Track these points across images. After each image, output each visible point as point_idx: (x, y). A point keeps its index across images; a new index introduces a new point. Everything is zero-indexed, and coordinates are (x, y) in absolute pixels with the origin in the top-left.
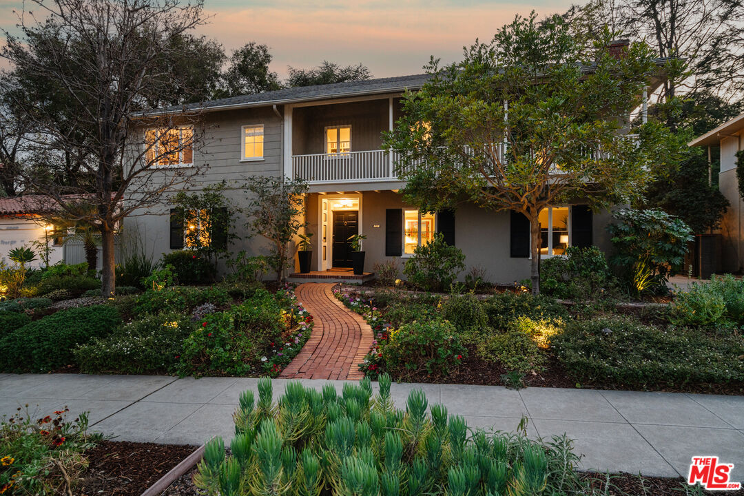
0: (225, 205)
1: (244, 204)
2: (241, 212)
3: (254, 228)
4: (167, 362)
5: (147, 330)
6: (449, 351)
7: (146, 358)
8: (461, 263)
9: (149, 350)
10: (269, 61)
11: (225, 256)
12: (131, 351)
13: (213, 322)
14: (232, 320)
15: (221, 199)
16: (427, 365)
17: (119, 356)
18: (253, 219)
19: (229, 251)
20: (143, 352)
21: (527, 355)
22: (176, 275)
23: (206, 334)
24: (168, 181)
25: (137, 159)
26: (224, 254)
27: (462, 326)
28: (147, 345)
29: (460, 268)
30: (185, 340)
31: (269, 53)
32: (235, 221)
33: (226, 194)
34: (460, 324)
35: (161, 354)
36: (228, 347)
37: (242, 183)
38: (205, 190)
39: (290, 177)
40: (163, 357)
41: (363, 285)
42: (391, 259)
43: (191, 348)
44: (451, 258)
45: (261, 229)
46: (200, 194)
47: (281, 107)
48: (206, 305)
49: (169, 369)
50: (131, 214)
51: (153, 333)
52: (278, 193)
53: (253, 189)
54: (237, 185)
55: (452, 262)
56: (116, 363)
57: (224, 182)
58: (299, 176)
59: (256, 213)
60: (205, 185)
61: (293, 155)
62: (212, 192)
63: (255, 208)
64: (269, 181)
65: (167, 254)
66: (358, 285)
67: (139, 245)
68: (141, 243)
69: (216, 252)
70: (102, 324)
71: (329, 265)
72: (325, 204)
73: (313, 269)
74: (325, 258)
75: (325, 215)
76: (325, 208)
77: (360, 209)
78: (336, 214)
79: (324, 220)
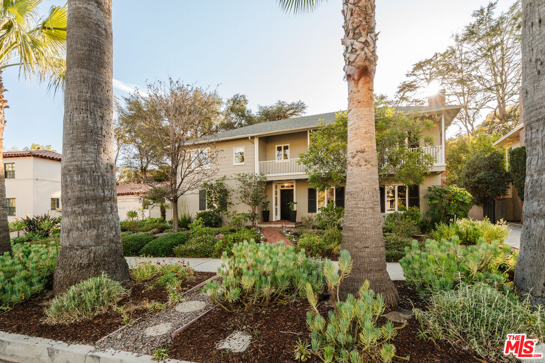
0: (226, 188)
1: (235, 188)
2: (234, 191)
3: (240, 199)
4: (209, 253)
6: (318, 248)
8: (344, 216)
9: (202, 249)
10: (247, 103)
11: (226, 213)
12: (195, 248)
13: (225, 239)
15: (224, 185)
17: (191, 250)
18: (239, 195)
19: (228, 211)
20: (200, 249)
22: (204, 223)
23: (223, 242)
28: (201, 247)
30: (215, 245)
31: (247, 98)
32: (231, 196)
33: (226, 182)
35: (206, 250)
37: (234, 176)
38: (216, 181)
39: (258, 173)
41: (296, 227)
42: (310, 214)
43: (218, 247)
44: (339, 213)
45: (244, 199)
46: (214, 182)
47: (253, 138)
49: (209, 256)
50: (184, 194)
52: (252, 181)
53: (239, 180)
54: (231, 178)
55: (339, 216)
57: (225, 176)
58: (262, 172)
59: (241, 192)
60: (217, 179)
61: (259, 161)
62: (219, 182)
63: (241, 189)
64: (247, 175)
65: (198, 213)
66: (292, 227)
68: (188, 208)
69: (222, 212)
71: (279, 218)
72: (276, 186)
73: (270, 220)
74: (276, 215)
75: (276, 192)
76: (276, 188)
77: (294, 188)
78: (282, 191)
79: (276, 194)
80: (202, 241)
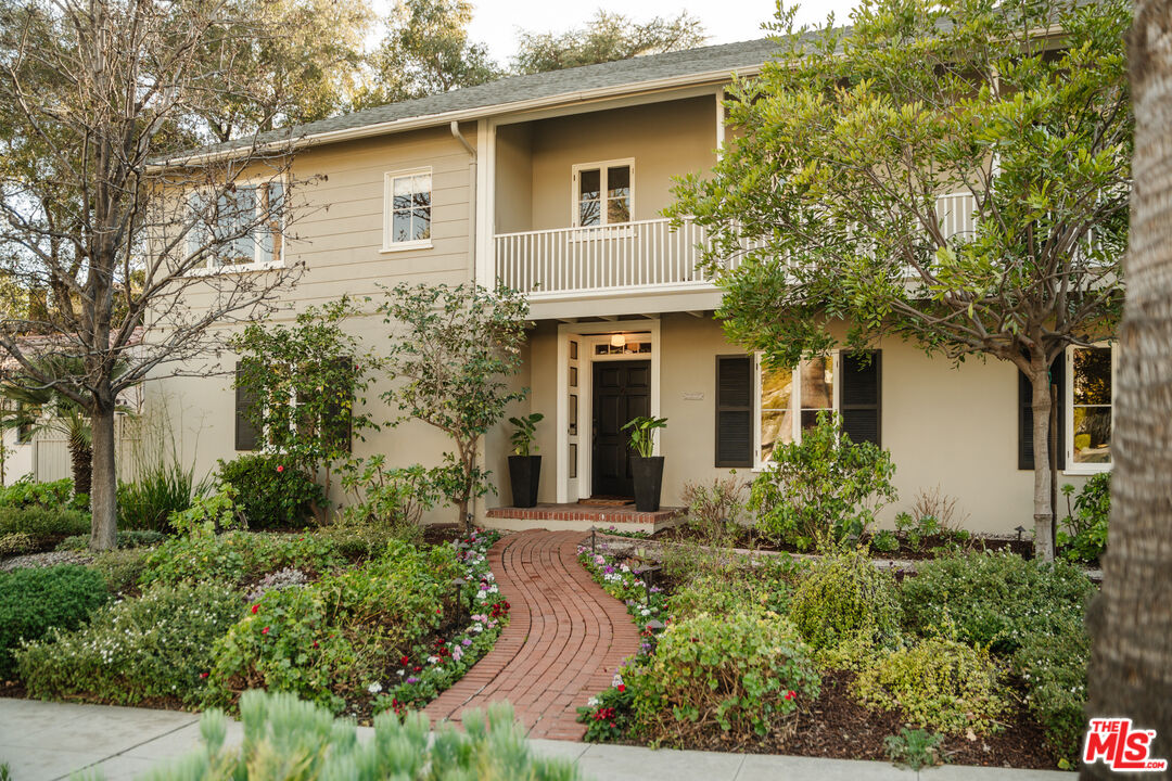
0: (344, 352)
1: (384, 350)
2: (379, 367)
3: (405, 402)
4: (183, 683)
5: (149, 618)
6: (770, 681)
7: (143, 674)
8: (885, 484)
9: (150, 657)
10: (470, 17)
11: (346, 467)
12: (115, 656)
13: (278, 605)
14: (318, 603)
15: (336, 338)
16: (720, 711)
17: (93, 668)
18: (404, 381)
19: (355, 455)
20: (138, 660)
21: (965, 694)
22: (240, 507)
23: (259, 631)
24: (225, 302)
25: (162, 257)
26: (345, 462)
27: (837, 630)
28: (147, 647)
29: (884, 497)
30: (217, 641)
32: (365, 388)
33: (345, 326)
34: (834, 626)
35: (172, 667)
36: (302, 659)
37: (380, 299)
38: (302, 318)
39: (489, 284)
40: (176, 673)
41: (657, 535)
42: (725, 474)
43: (226, 655)
44: (859, 472)
45: (420, 404)
46: (291, 327)
47: (469, 126)
48: (287, 572)
49: (186, 698)
50: (148, 375)
51: (160, 625)
52: (458, 322)
53: (403, 315)
54: (368, 307)
55: (863, 483)
56: (89, 680)
57: (345, 299)
58: (502, 282)
59: (409, 369)
60: (301, 309)
61: (497, 231)
62: (316, 324)
64: (437, 295)
65: (227, 462)
66: (642, 536)
67: (168, 442)
69: (325, 457)
70: (72, 602)
71: (583, 489)
72: (574, 346)
73: (543, 497)
74: (573, 473)
75: (574, 372)
76: (574, 355)
77: (655, 356)
78: (598, 368)
79: (574, 382)
80: (163, 614)
